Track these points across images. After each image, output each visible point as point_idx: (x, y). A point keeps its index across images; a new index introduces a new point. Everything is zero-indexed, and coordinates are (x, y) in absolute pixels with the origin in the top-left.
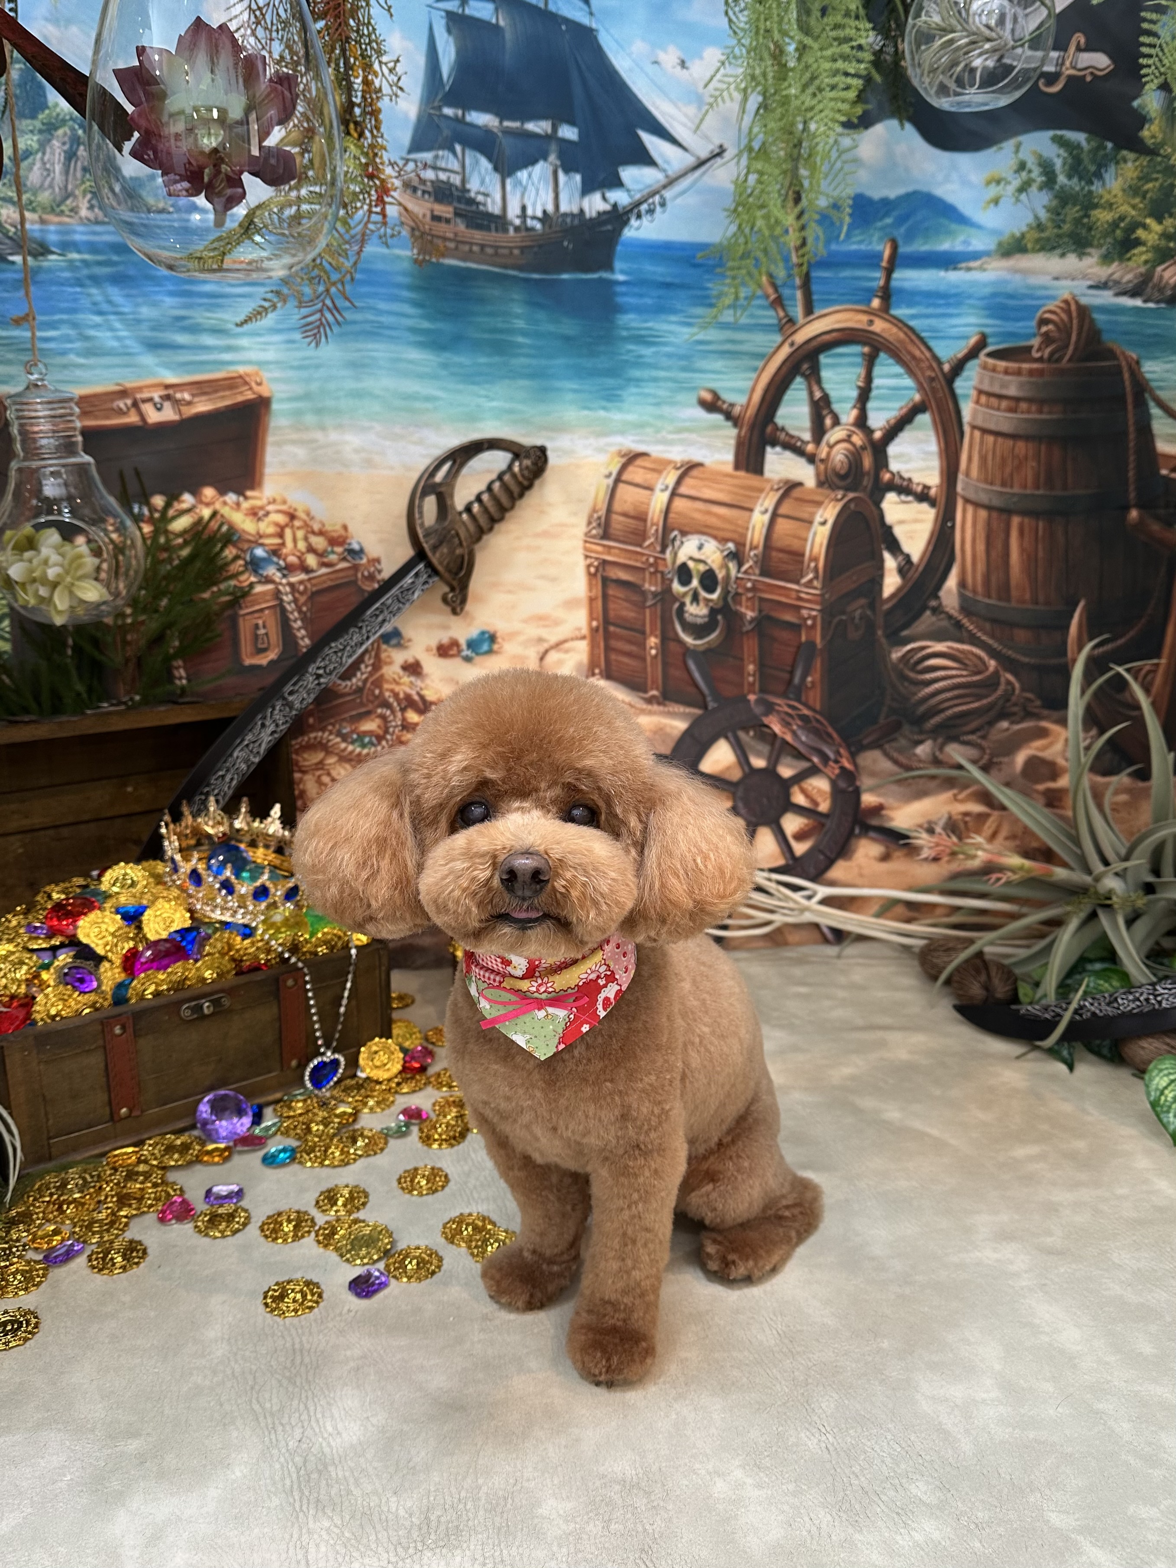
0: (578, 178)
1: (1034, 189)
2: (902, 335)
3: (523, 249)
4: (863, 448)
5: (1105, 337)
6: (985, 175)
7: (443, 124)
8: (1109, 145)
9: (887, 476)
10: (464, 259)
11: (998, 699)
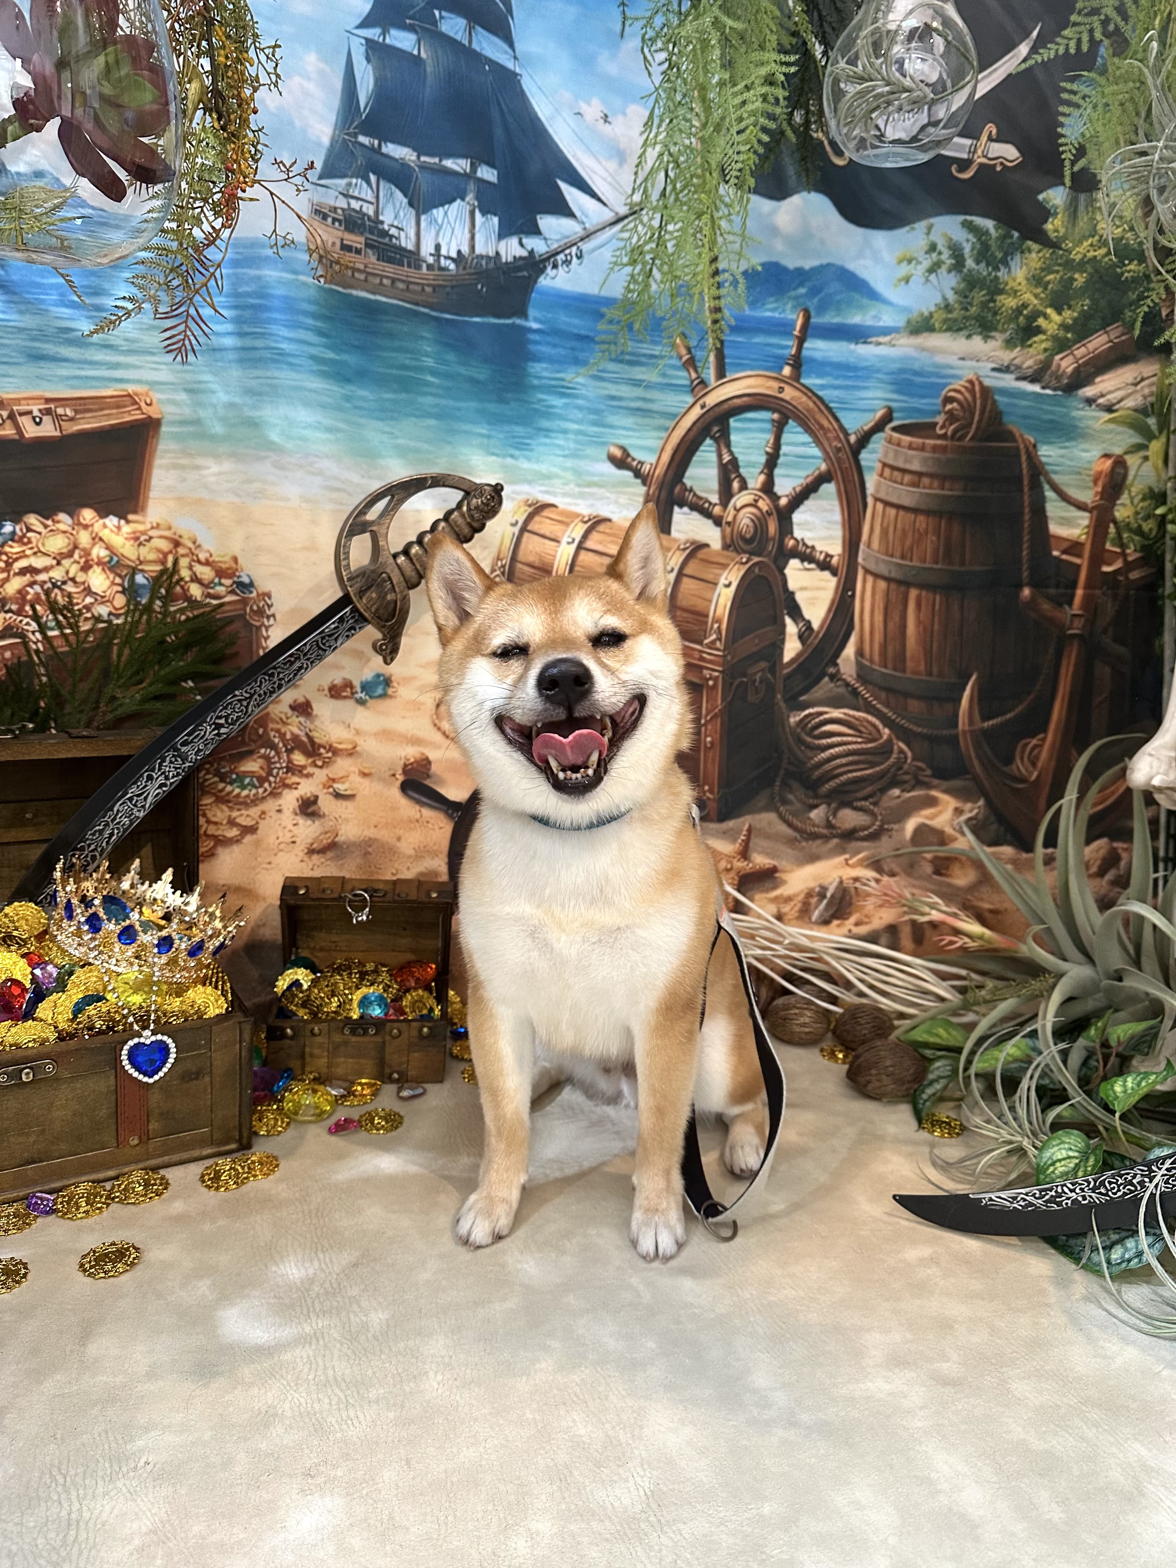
0: (496, 220)
1: (943, 270)
2: (811, 404)
3: (434, 287)
4: (769, 514)
5: (1005, 419)
6: (898, 254)
7: (358, 152)
8: (1016, 234)
9: (791, 543)
10: (374, 293)
11: (891, 766)
